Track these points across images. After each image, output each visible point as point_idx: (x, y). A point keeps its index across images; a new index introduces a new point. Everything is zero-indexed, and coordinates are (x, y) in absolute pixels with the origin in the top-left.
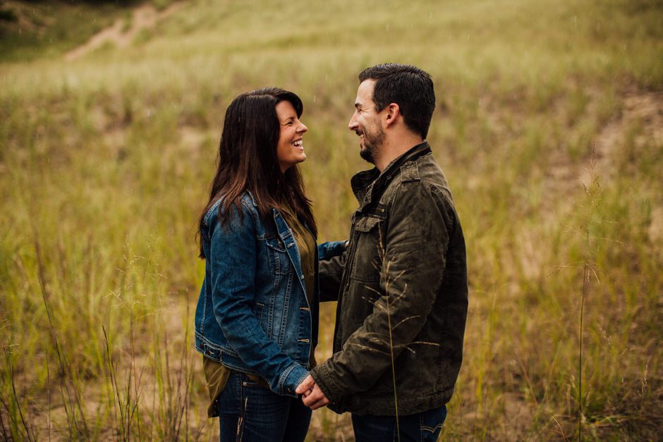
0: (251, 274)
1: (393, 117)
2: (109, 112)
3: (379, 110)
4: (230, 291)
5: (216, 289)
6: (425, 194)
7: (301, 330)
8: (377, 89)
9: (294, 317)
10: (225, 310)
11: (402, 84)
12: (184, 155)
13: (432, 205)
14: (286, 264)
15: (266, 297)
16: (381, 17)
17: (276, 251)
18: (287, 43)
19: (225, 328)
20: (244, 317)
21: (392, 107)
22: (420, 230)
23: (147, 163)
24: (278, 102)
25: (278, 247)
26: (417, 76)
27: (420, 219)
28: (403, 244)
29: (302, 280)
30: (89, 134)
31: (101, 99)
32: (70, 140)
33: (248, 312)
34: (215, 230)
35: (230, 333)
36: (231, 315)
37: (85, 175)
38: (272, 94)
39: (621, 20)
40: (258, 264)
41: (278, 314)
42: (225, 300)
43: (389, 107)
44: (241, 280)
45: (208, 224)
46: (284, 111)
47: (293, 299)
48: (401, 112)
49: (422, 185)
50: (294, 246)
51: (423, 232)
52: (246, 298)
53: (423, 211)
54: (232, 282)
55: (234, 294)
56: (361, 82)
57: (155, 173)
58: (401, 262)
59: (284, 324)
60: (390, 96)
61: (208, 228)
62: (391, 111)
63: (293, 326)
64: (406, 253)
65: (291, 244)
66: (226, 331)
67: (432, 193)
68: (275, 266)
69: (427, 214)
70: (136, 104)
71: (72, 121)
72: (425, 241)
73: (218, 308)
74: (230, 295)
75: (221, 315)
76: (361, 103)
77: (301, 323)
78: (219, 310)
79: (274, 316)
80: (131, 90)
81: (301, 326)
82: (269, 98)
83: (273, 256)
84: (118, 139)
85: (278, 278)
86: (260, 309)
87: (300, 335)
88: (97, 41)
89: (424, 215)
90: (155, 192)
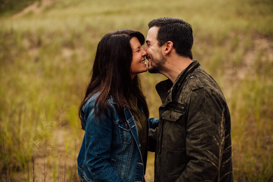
0: (109, 143)
1: (169, 49)
2: (31, 41)
3: (161, 45)
4: (96, 153)
5: (88, 152)
6: (208, 96)
7: (137, 176)
8: (160, 32)
9: (133, 168)
10: (93, 164)
11: (175, 30)
12: (64, 60)
13: (214, 102)
14: (130, 138)
15: (117, 156)
16: (147, 4)
17: (124, 130)
18: (108, 13)
19: (94, 174)
20: (105, 167)
21: (168, 43)
22: (210, 118)
23: (48, 63)
24: (131, 38)
25: (125, 128)
26: (183, 25)
27: (208, 112)
28: (201, 129)
29: (139, 147)
30: (22, 50)
31: (27, 35)
32: (13, 52)
33: (106, 164)
34: (89, 116)
35: (96, 177)
36: (97, 166)
37: (20, 68)
38: (126, 33)
39: (248, 8)
40: (114, 137)
41: (124, 166)
42: (93, 159)
43: (166, 43)
44: (103, 147)
45: (85, 111)
46: (134, 43)
47: (133, 157)
48: (174, 46)
49: (206, 90)
50: (135, 127)
51: (212, 119)
52: (105, 157)
53: (209, 106)
54: (97, 148)
55: (98, 155)
56: (150, 28)
57: (51, 69)
58: (202, 140)
59: (127, 172)
60: (168, 37)
61: (84, 113)
62: (168, 46)
63: (132, 173)
64: (204, 134)
65: (133, 126)
66: (94, 176)
67: (212, 94)
68: (123, 139)
69: (212, 108)
70: (44, 38)
71: (15, 44)
72: (214, 124)
73: (89, 163)
74: (96, 156)
75: (91, 167)
76: (149, 40)
77: (137, 171)
78: (89, 164)
79: (122, 167)
80: (41, 31)
81: (137, 173)
82: (125, 36)
83: (122, 133)
84: (34, 53)
85: (125, 146)
86: (113, 162)
87: (136, 178)
88: (27, 10)
89: (210, 108)
90: (51, 77)
